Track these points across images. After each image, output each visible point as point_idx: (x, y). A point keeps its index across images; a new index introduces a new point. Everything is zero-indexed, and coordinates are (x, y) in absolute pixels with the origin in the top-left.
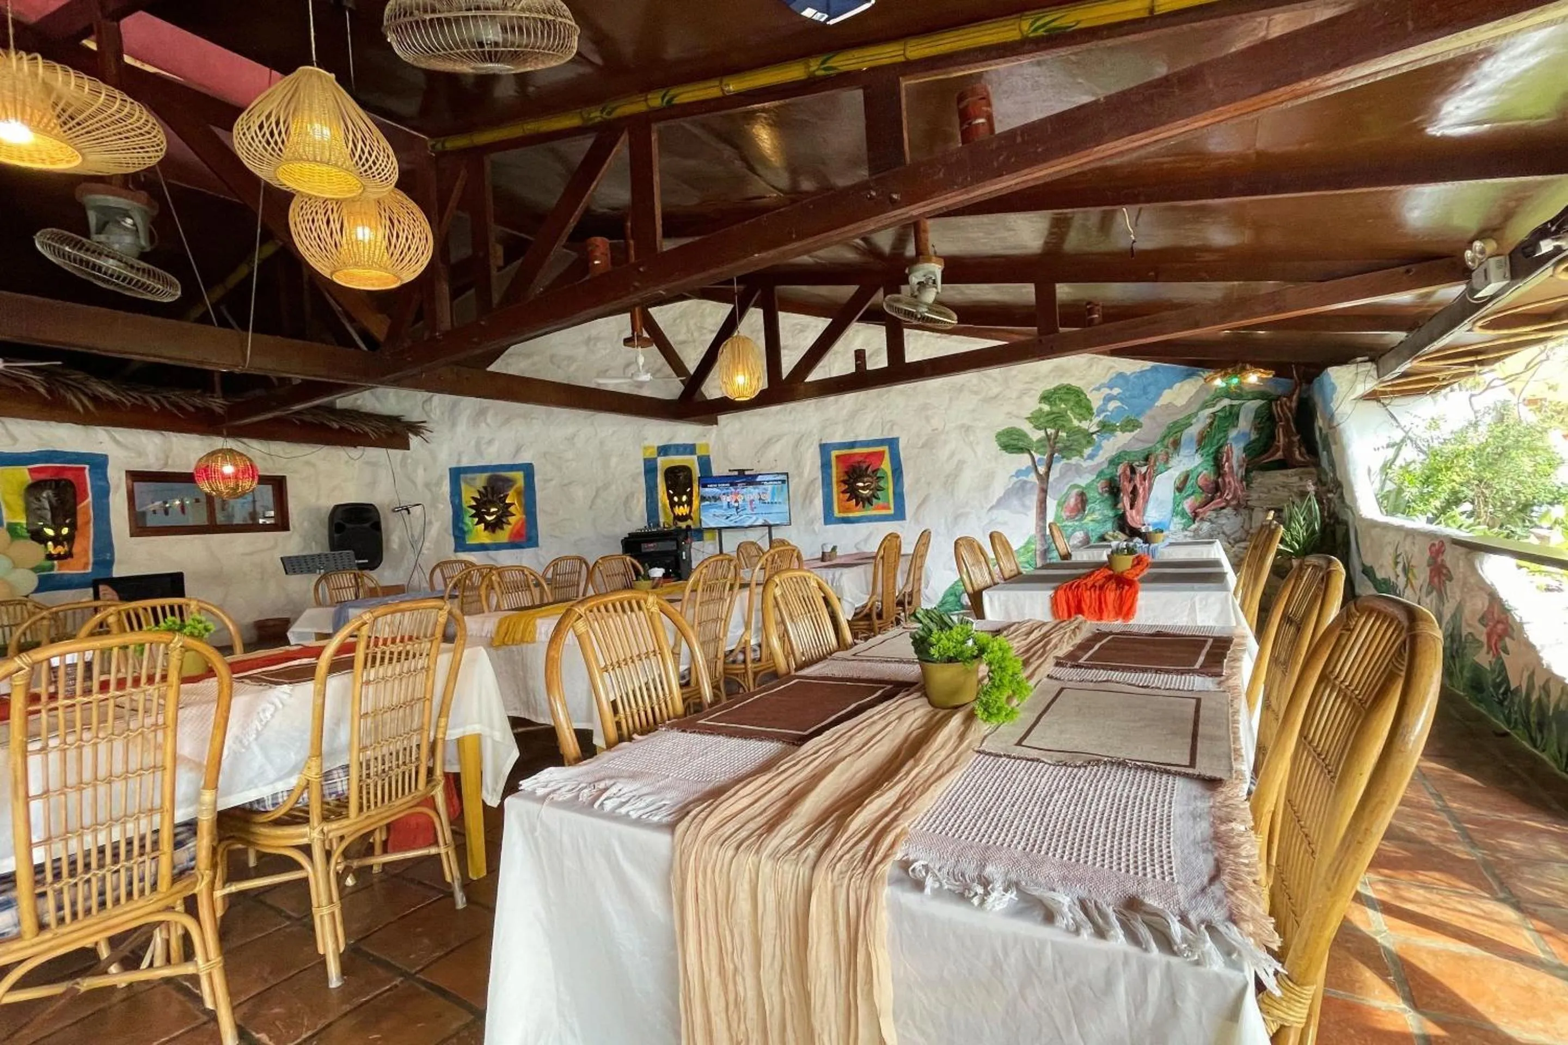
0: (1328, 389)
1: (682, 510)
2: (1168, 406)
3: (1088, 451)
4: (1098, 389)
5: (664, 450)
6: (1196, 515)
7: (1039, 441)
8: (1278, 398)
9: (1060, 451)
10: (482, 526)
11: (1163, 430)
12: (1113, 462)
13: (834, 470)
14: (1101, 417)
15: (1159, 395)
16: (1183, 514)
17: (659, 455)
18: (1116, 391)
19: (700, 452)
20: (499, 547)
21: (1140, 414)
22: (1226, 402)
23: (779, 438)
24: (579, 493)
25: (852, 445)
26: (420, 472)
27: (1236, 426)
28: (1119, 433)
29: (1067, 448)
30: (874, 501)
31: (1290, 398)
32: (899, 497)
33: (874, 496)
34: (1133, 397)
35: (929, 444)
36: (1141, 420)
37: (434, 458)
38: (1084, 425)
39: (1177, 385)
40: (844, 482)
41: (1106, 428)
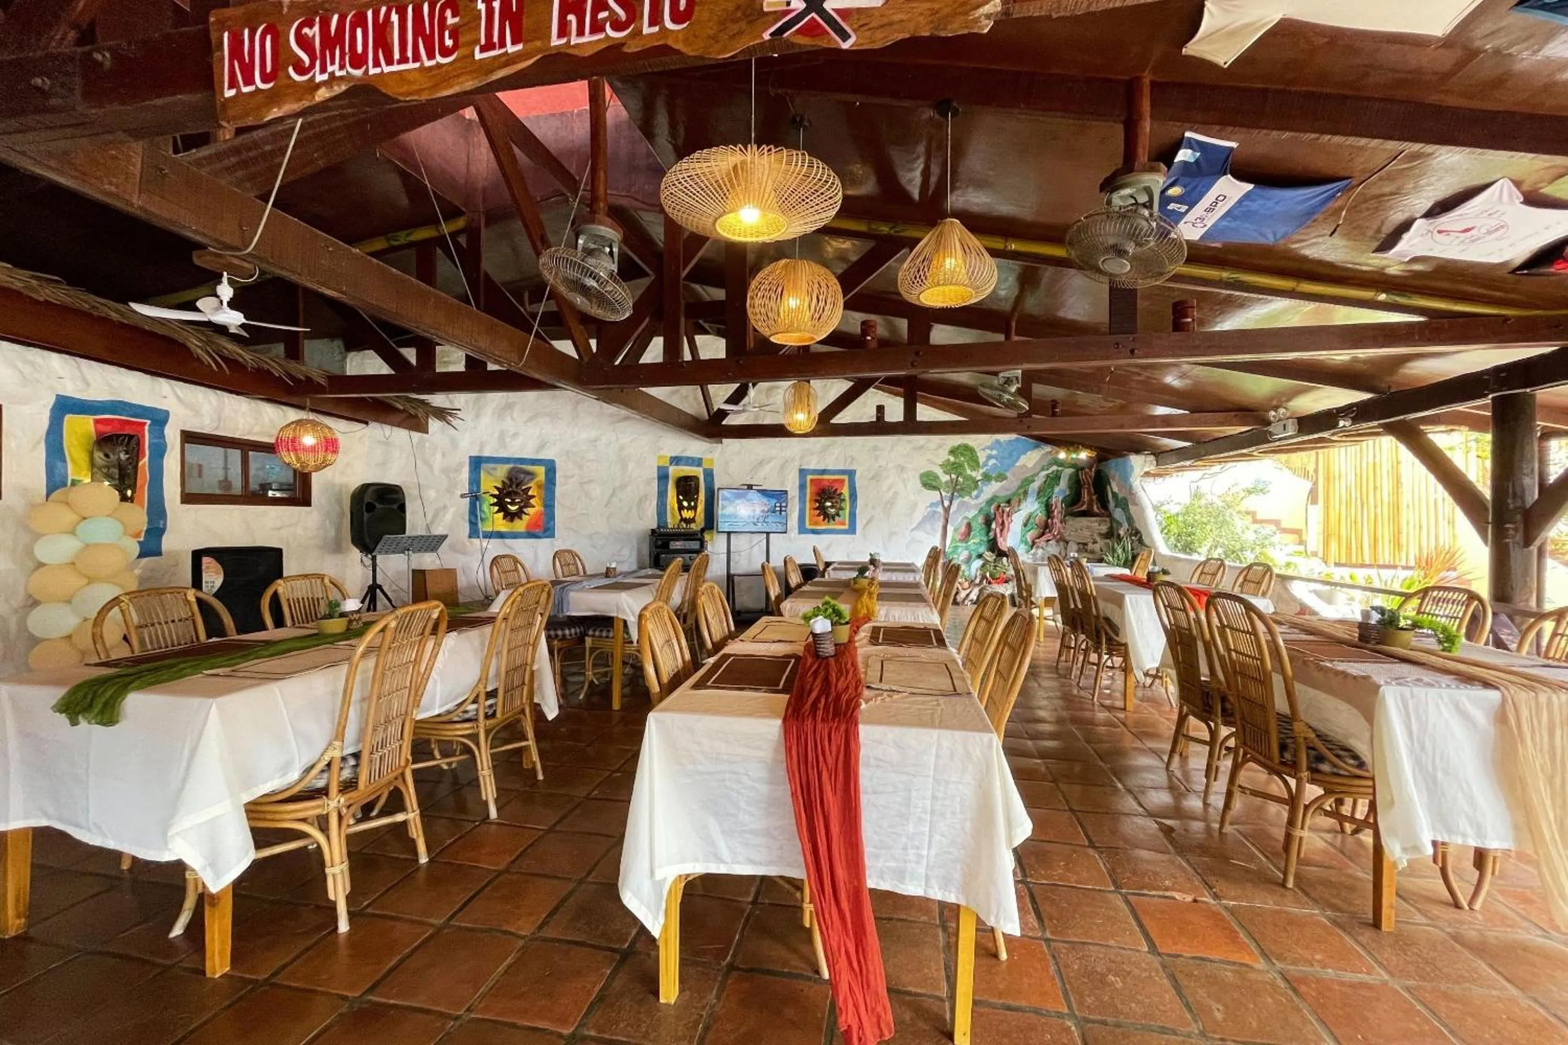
0: (1129, 469)
1: (687, 514)
2: (1024, 466)
3: (975, 493)
4: (984, 450)
5: (676, 460)
6: (1034, 543)
7: (946, 482)
8: (1082, 469)
9: (958, 491)
10: (501, 515)
11: (1019, 483)
12: (990, 502)
13: (808, 491)
14: (984, 470)
15: (1018, 458)
16: (1026, 543)
17: (671, 464)
18: (994, 452)
19: (706, 465)
20: (515, 536)
21: (1006, 470)
22: (1055, 468)
23: (770, 460)
24: (596, 491)
25: (824, 472)
26: (439, 456)
27: (1058, 485)
28: (993, 482)
29: (962, 489)
30: (837, 518)
31: (1090, 469)
32: (853, 516)
33: (838, 515)
34: (1004, 458)
35: (876, 477)
36: (1008, 474)
37: (454, 443)
38: (974, 474)
39: (1029, 453)
40: (816, 501)
41: (987, 478)
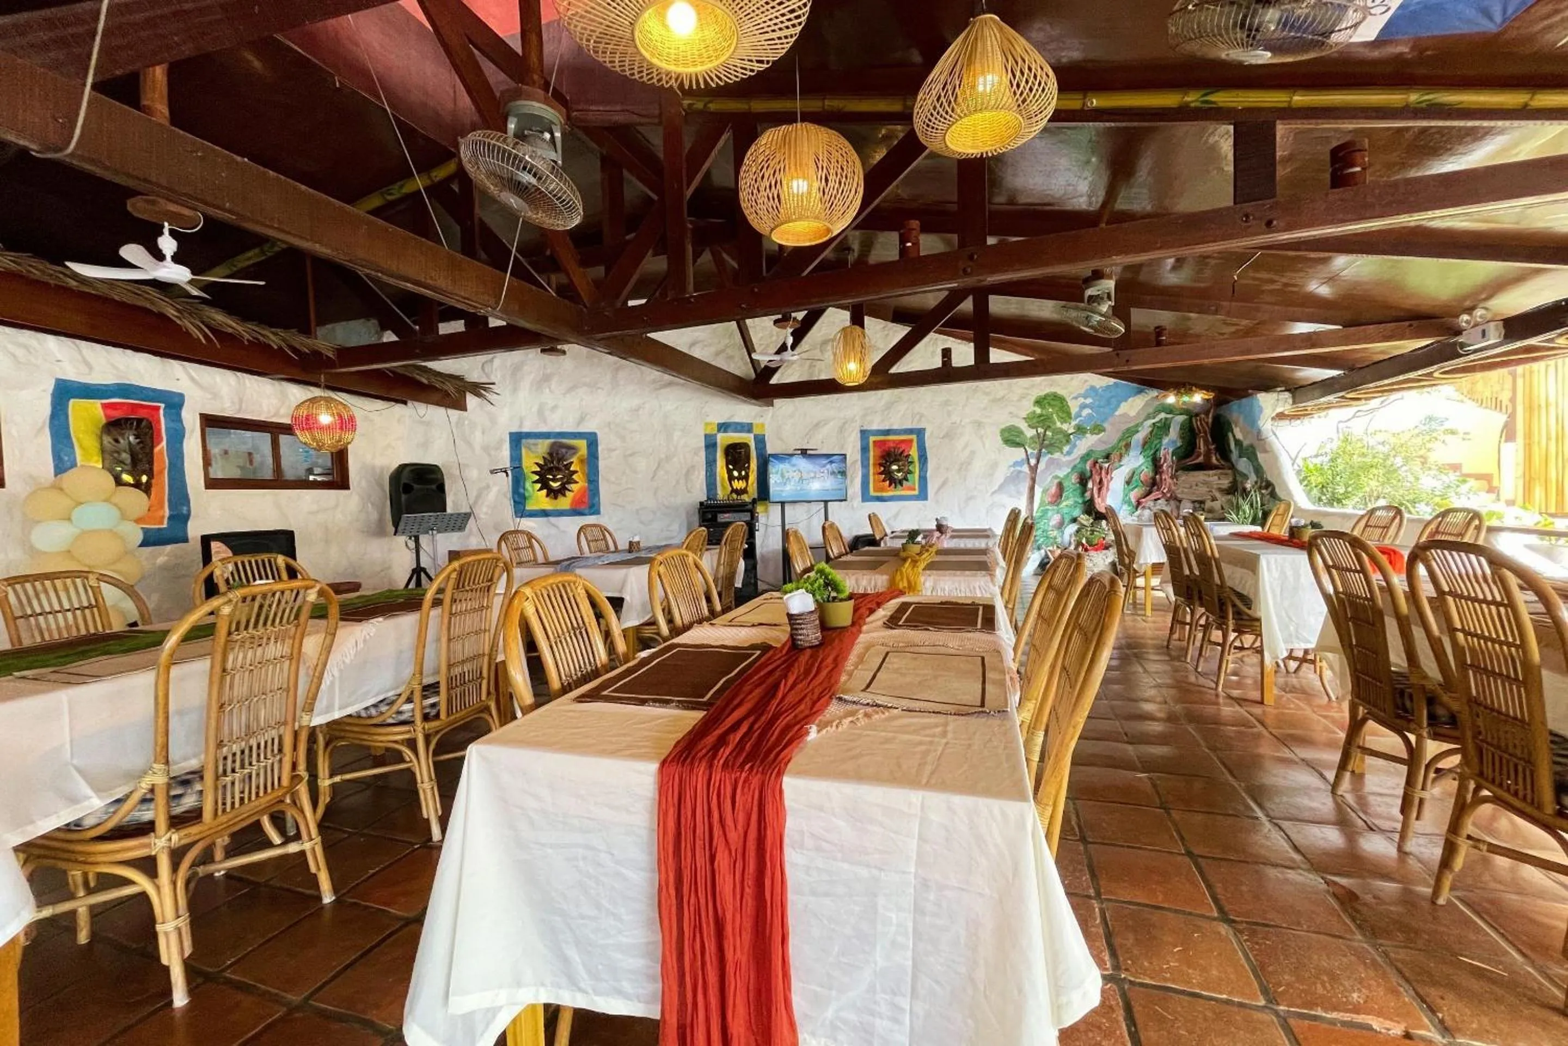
0: (1257, 409)
1: (738, 485)
2: (1125, 415)
3: (1066, 449)
4: (1076, 398)
5: (723, 427)
6: (1139, 503)
7: (1032, 438)
8: (1197, 415)
9: (1046, 447)
10: (545, 491)
11: (1119, 435)
12: (1084, 459)
13: (871, 453)
14: (1077, 422)
15: (1118, 406)
16: (1129, 503)
17: (719, 431)
18: (1089, 401)
19: (756, 431)
20: (560, 513)
21: (1106, 419)
22: (1163, 415)
23: (826, 422)
24: (642, 464)
25: (888, 432)
26: (478, 434)
27: (1167, 435)
28: (1088, 435)
29: (1051, 445)
30: (905, 482)
31: (1207, 413)
32: (923, 480)
33: (907, 480)
34: (1100, 407)
35: (949, 436)
36: (1106, 425)
37: (493, 420)
38: (1065, 427)
39: (1130, 400)
40: (881, 465)
41: (1080, 430)
